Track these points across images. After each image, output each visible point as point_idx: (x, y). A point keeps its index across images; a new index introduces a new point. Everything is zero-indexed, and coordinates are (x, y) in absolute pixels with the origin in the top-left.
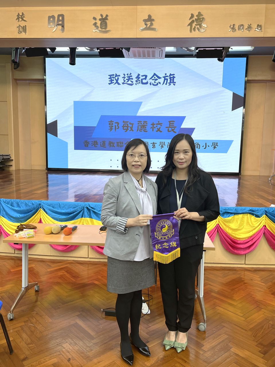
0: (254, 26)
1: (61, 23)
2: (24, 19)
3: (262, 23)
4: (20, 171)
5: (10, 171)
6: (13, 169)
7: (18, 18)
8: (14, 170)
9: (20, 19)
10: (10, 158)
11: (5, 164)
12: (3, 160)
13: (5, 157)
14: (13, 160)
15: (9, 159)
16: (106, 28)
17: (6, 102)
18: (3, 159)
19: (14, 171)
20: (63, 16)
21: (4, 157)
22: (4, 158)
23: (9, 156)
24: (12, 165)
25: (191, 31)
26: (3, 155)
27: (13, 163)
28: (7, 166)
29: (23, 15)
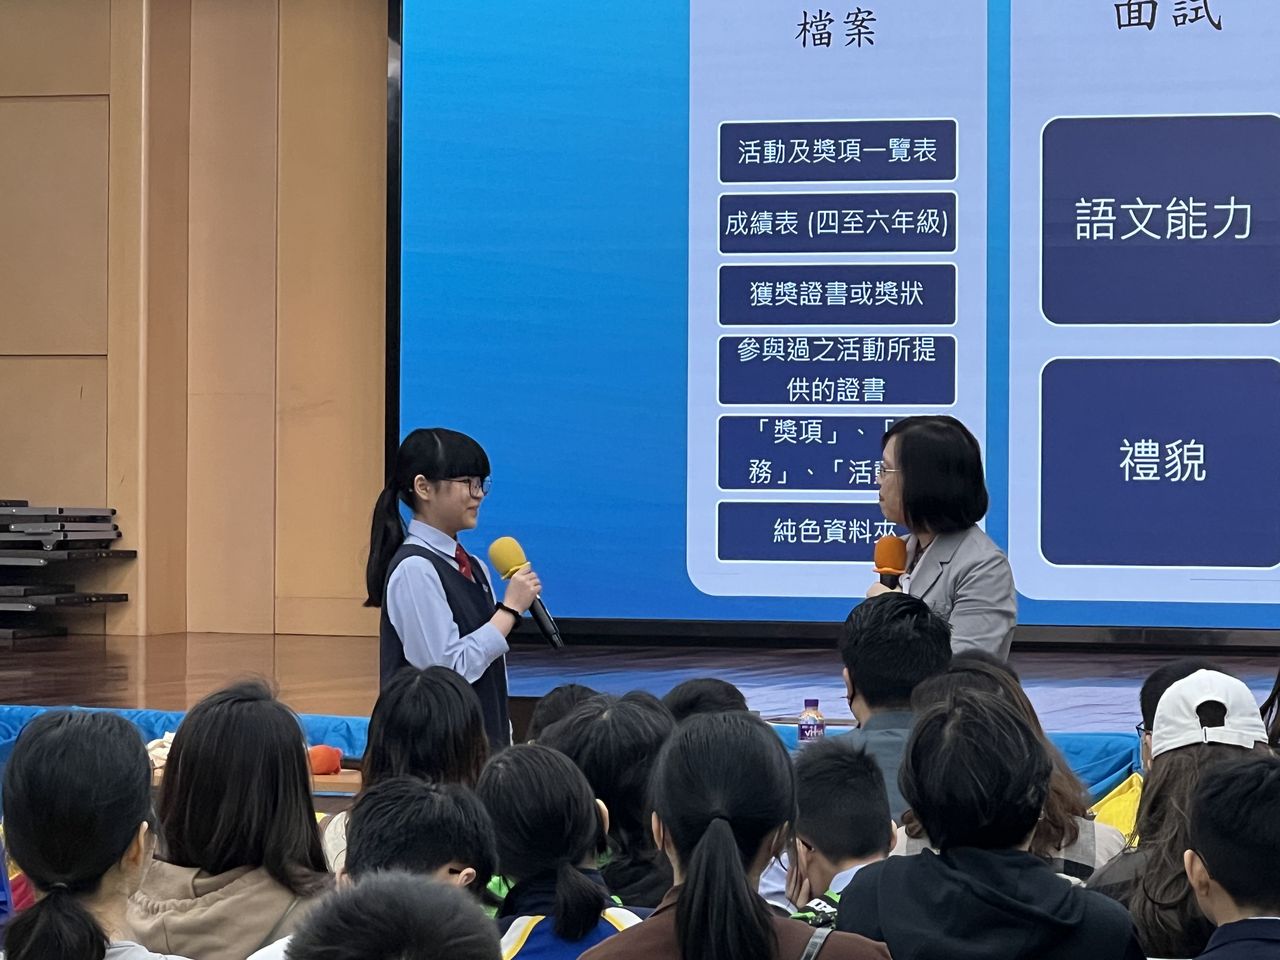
4: (192, 649)
5: (108, 648)
6: (131, 625)
8: (142, 632)
10: (112, 535)
11: (71, 589)
12: (63, 554)
13: (78, 532)
14: (133, 555)
15: (109, 542)
17: (103, 103)
18: (61, 545)
19: (142, 645)
21: (68, 526)
22: (71, 537)
23: (104, 519)
24: (123, 598)
26: (62, 518)
27: (135, 581)
28: (86, 600)
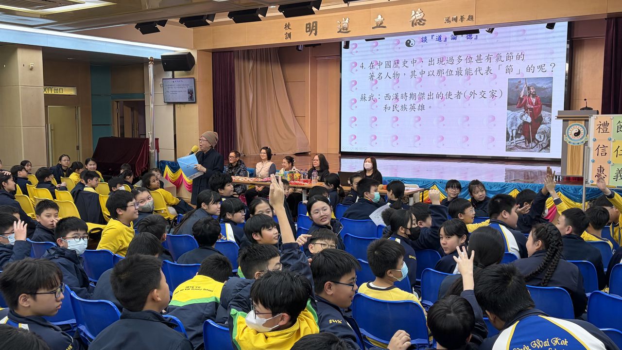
0: (466, 17)
1: (314, 28)
2: (290, 27)
3: (473, 14)
7: (285, 28)
9: (287, 28)
16: (346, 29)
17: (303, 82)
20: (316, 22)
25: (413, 26)
29: (289, 24)
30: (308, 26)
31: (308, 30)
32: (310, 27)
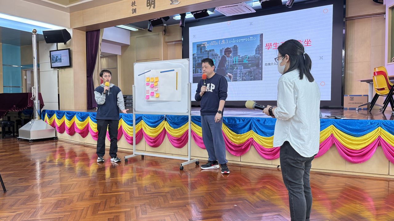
1: (153, 3)
2: (135, 4)
7: (132, 5)
29: (135, 2)
30: (149, 2)
31: (148, 5)
32: (149, 3)
